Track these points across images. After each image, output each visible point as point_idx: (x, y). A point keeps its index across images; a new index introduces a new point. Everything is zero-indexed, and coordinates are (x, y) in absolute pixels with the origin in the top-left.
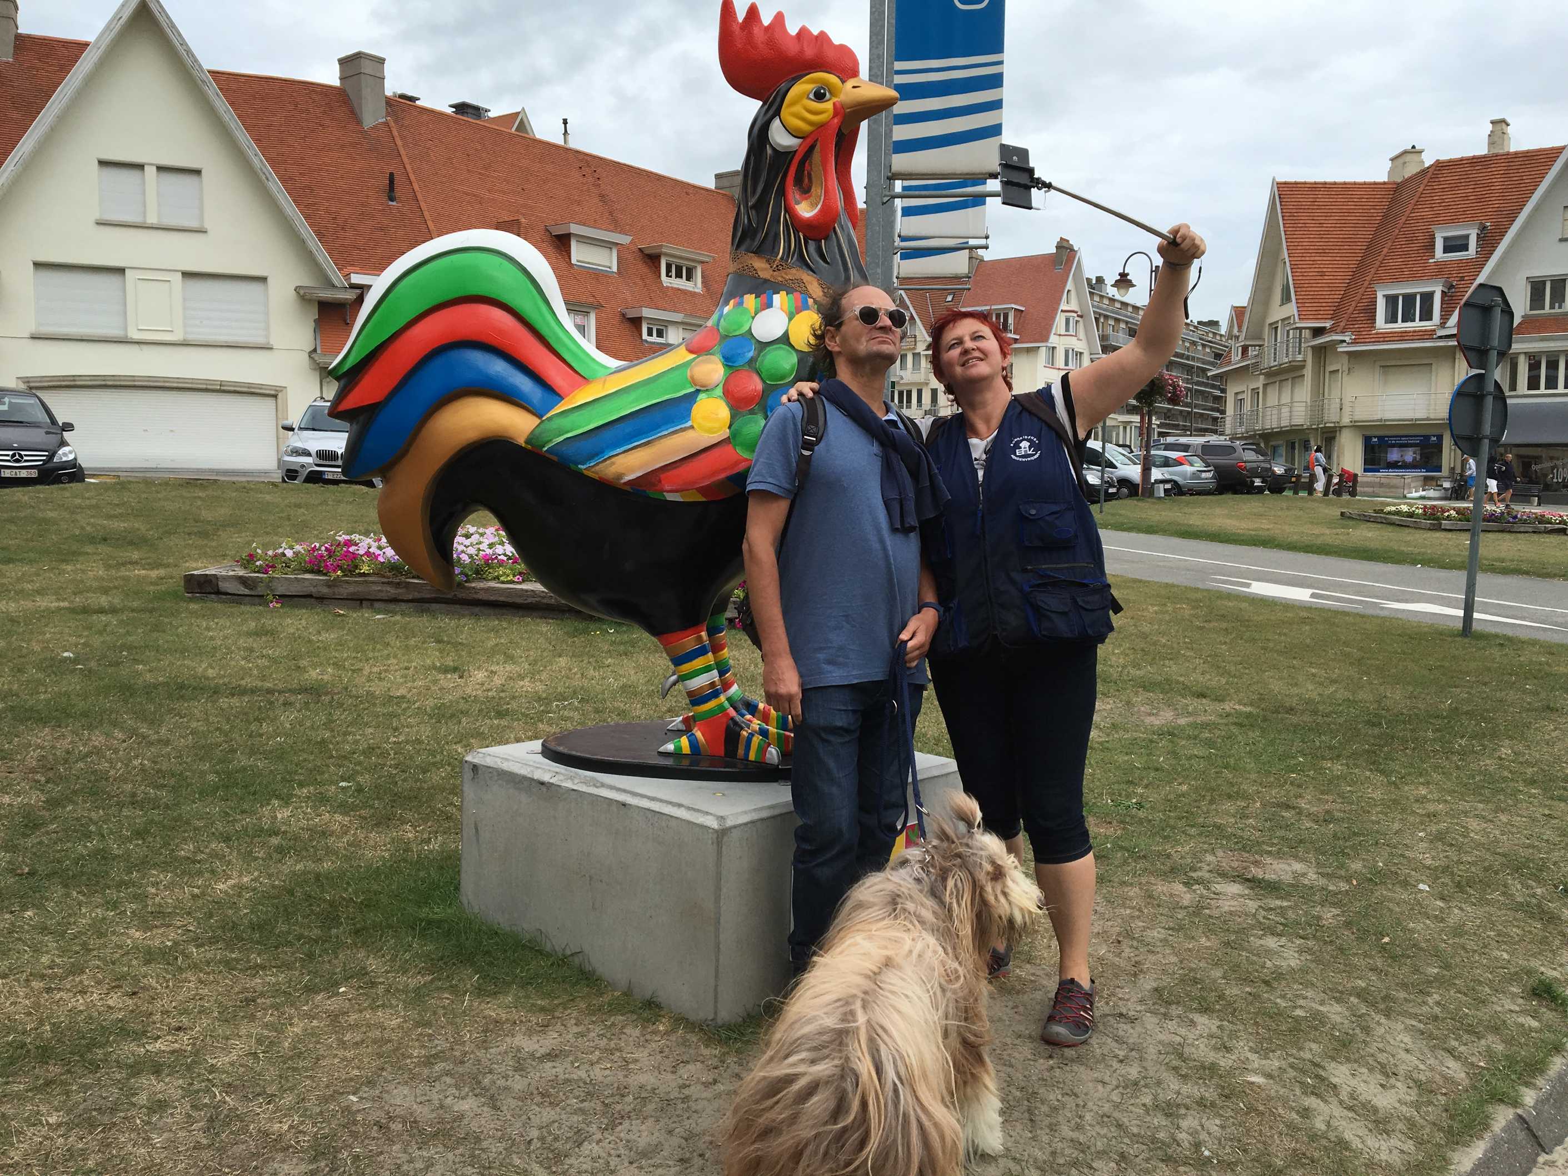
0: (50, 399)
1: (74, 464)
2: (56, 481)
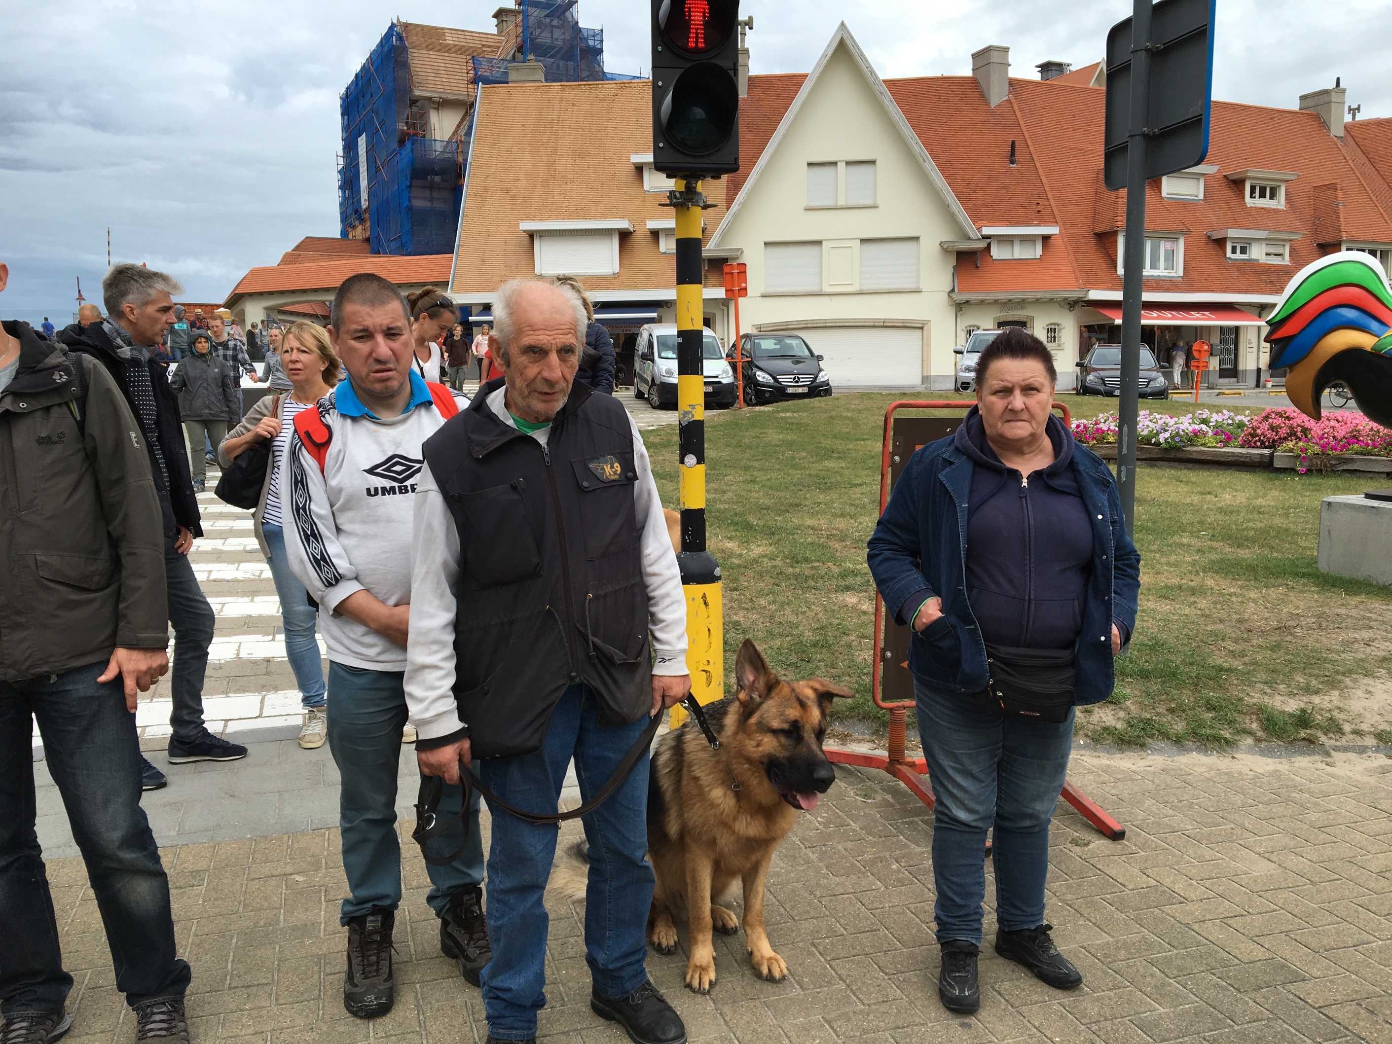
0: (808, 337)
1: (827, 383)
2: (819, 395)
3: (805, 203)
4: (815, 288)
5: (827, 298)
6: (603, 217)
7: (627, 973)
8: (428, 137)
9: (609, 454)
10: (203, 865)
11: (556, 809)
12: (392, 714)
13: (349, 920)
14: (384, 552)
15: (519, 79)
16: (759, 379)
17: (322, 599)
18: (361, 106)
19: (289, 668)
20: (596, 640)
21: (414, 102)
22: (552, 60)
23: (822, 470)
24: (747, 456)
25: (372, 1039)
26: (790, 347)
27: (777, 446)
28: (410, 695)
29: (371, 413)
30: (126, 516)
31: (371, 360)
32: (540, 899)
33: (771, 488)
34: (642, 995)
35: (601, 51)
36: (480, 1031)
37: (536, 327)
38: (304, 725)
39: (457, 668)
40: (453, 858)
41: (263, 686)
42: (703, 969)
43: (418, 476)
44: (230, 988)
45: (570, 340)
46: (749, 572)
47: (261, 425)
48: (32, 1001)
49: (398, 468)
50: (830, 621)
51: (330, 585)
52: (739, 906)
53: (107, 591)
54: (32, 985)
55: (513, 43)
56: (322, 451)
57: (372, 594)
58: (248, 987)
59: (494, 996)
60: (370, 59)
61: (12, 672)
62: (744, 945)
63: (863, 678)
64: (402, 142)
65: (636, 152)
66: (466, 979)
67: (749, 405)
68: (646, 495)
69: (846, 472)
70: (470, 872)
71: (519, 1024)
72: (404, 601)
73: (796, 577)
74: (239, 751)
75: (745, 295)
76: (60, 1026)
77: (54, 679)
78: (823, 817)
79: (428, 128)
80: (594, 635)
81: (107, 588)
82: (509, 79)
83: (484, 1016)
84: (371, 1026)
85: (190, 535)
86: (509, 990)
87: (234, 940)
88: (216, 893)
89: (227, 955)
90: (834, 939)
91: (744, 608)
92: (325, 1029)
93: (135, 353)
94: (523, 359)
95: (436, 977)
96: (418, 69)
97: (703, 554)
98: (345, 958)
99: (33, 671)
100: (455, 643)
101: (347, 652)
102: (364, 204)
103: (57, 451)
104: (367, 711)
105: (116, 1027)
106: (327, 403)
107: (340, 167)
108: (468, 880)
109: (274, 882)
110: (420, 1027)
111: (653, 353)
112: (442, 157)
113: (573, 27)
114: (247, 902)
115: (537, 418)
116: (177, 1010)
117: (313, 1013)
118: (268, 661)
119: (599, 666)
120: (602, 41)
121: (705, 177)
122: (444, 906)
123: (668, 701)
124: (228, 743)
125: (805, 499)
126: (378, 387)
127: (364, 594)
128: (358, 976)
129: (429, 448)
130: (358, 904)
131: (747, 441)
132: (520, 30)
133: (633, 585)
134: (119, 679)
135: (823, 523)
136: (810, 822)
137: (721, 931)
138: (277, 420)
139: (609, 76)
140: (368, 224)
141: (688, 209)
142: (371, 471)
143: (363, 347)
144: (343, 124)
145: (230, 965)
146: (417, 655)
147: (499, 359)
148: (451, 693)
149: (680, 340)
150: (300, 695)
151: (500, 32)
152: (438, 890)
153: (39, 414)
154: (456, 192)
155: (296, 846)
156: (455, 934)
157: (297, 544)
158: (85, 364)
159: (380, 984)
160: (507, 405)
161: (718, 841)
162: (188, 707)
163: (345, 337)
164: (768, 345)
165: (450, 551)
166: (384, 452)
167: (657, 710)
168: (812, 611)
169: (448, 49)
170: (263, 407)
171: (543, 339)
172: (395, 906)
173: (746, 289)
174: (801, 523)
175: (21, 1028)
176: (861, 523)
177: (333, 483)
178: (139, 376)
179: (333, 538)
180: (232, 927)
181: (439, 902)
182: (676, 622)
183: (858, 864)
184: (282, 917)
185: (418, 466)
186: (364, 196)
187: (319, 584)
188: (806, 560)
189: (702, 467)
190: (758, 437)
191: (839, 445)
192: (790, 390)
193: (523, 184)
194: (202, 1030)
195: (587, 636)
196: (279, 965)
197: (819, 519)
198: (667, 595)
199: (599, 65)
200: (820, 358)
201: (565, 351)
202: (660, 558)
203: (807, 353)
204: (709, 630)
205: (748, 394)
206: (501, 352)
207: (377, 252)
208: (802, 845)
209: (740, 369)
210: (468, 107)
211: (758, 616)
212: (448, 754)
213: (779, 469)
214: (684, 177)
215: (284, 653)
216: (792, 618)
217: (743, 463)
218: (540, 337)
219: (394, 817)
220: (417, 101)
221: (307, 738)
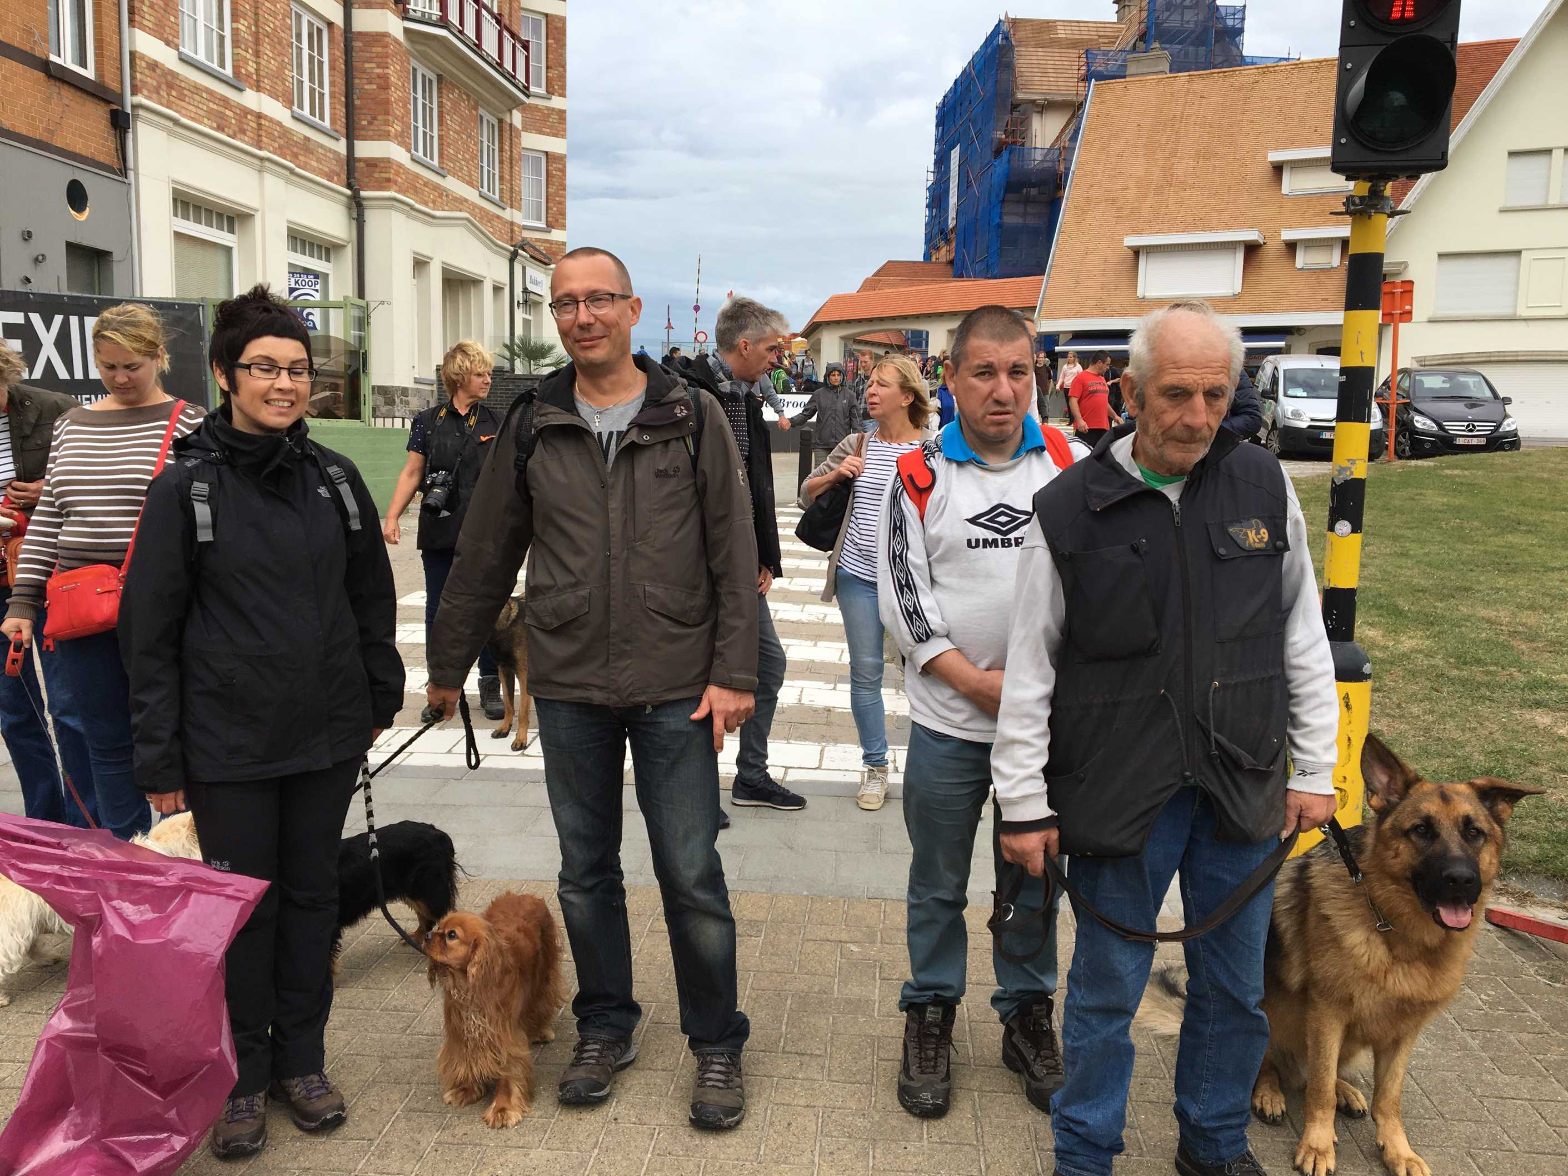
0: (1491, 373)
1: (1514, 434)
2: (1501, 448)
3: (1502, 204)
4: (1506, 311)
5: (1523, 324)
6: (1227, 227)
7: (1223, 1136)
8: (1027, 145)
9: (1254, 517)
10: (761, 915)
11: (1153, 926)
12: (971, 789)
13: (908, 1005)
14: (980, 610)
15: (1140, 71)
16: (1418, 425)
17: (911, 654)
18: (958, 115)
19: (852, 721)
20: (1219, 736)
21: (1015, 107)
22: (1180, 47)
23: (1503, 547)
24: (1397, 522)
25: (926, 1142)
26: (1465, 386)
27: (1440, 512)
28: (997, 770)
29: (979, 458)
30: (730, 552)
31: (990, 401)
32: (1127, 1027)
33: (1429, 565)
34: (1241, 1167)
35: (1241, 31)
36: (1046, 1161)
37: (1181, 364)
38: (862, 783)
39: (1051, 747)
40: (1026, 958)
41: (823, 737)
42: (1320, 1153)
43: (1025, 528)
44: (783, 1052)
45: (1222, 380)
46: (1398, 670)
47: (844, 464)
48: (605, 1025)
49: (1003, 519)
50: (1510, 744)
51: (920, 640)
52: (1368, 1085)
53: (703, 627)
54: (604, 1008)
55: (1135, 30)
56: (924, 496)
57: (964, 655)
58: (803, 1054)
59: (1065, 1127)
60: (972, 63)
61: (614, 698)
62: (1374, 1136)
63: (1557, 824)
64: (998, 153)
65: (1276, 149)
66: (1029, 1100)
67: (1400, 458)
68: (1297, 569)
69: (1539, 551)
70: (1042, 978)
71: (1093, 1166)
72: (999, 665)
73: (1464, 682)
74: (797, 802)
75: (1410, 320)
76: (627, 1055)
77: (649, 709)
78: (1489, 995)
79: (1029, 135)
80: (1218, 730)
81: (700, 625)
82: (1127, 73)
83: (1052, 1147)
84: (925, 1127)
85: (770, 575)
86: (1083, 1123)
87: (789, 1002)
88: (773, 946)
89: (782, 1016)
90: (1500, 1155)
91: (1388, 715)
92: (877, 1118)
93: (735, 387)
94: (1162, 403)
95: (996, 1089)
96: (1023, 70)
97: (1348, 644)
98: (901, 1047)
99: (632, 700)
100: (1050, 719)
101: (932, 714)
102: (951, 223)
103: (671, 485)
104: (944, 781)
105: (676, 1068)
106: (933, 445)
107: (930, 183)
108: (1038, 987)
109: (828, 947)
110: (978, 1141)
111: (1277, 391)
112: (1040, 167)
113: (1209, 6)
114: (803, 963)
115: (1169, 471)
116: (734, 1065)
117: (864, 1097)
118: (829, 710)
119: (1221, 771)
120: (1243, 19)
121: (1398, 177)
122: (1011, 1011)
123: (1305, 823)
124: (788, 791)
125: (1479, 583)
126: (992, 430)
127: (955, 653)
128: (914, 1070)
129: (1039, 499)
130: (919, 989)
131: (1397, 503)
132: (1144, 14)
133: (1271, 678)
134: (709, 718)
135: (1503, 614)
136: (1471, 998)
137: (1345, 1112)
138: (860, 459)
139: (1249, 60)
140: (954, 244)
141: (1370, 217)
142: (973, 521)
143: (983, 386)
144: (937, 136)
145: (784, 1027)
146: (1007, 727)
147: (1131, 401)
148: (1042, 775)
149: (1343, 379)
150: (860, 751)
151: (1120, 20)
152: (1005, 992)
153: (659, 447)
154: (1054, 205)
155: (851, 912)
156: (1021, 1047)
157: (891, 594)
158: (702, 399)
159: (937, 1083)
160: (1134, 454)
161: (1356, 1000)
162: (754, 750)
163: (966, 373)
164: (1434, 382)
165: (1054, 615)
166: (989, 500)
167: (1290, 833)
168: (1486, 728)
169: (1059, 44)
170: (847, 445)
171: (1188, 378)
172: (957, 1000)
173: (1410, 312)
174: (1470, 613)
175: (593, 1050)
176: (1559, 620)
177: (933, 531)
178: (736, 411)
179: (928, 591)
180: (787, 987)
181: (1005, 1006)
182: (1325, 729)
183: (1538, 1064)
184: (836, 987)
185: (1024, 517)
186: (952, 213)
187: (909, 638)
188: (1478, 661)
189: (1358, 537)
190: (1413, 499)
191: (1530, 515)
192: (1460, 441)
193: (1132, 192)
194: (756, 1090)
195: (1209, 732)
196: (832, 1039)
197: (1497, 610)
198: (1315, 694)
199: (1238, 48)
200: (1507, 401)
201: (1212, 394)
202: (1309, 648)
203: (1488, 394)
204: (1349, 739)
205: (1400, 443)
206: (1135, 392)
207: (959, 275)
208: (1456, 1025)
209: (1393, 414)
210: (1075, 108)
211: (1407, 727)
212: (1032, 843)
213: (1441, 542)
214: (1370, 179)
215: (848, 704)
216: (1457, 735)
217: (1390, 531)
218: (1185, 376)
219: (963, 903)
220: (1019, 105)
221: (865, 799)
